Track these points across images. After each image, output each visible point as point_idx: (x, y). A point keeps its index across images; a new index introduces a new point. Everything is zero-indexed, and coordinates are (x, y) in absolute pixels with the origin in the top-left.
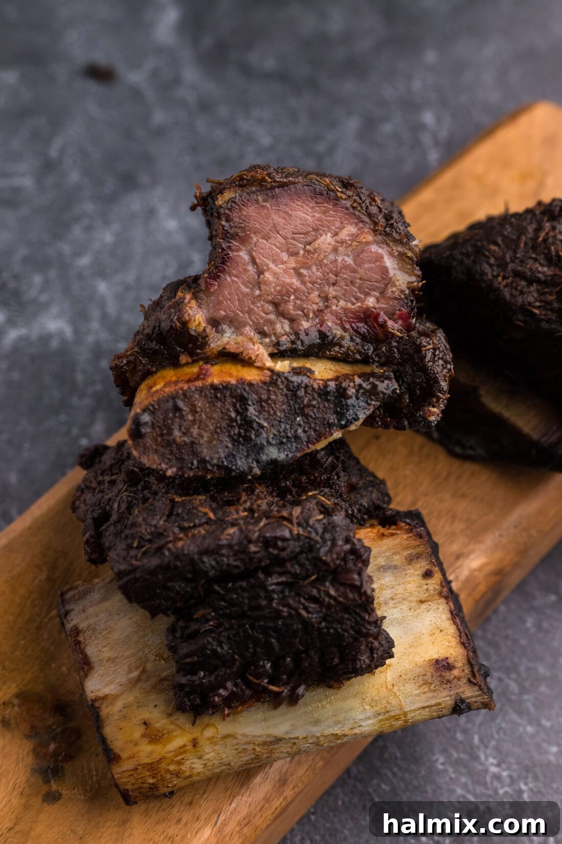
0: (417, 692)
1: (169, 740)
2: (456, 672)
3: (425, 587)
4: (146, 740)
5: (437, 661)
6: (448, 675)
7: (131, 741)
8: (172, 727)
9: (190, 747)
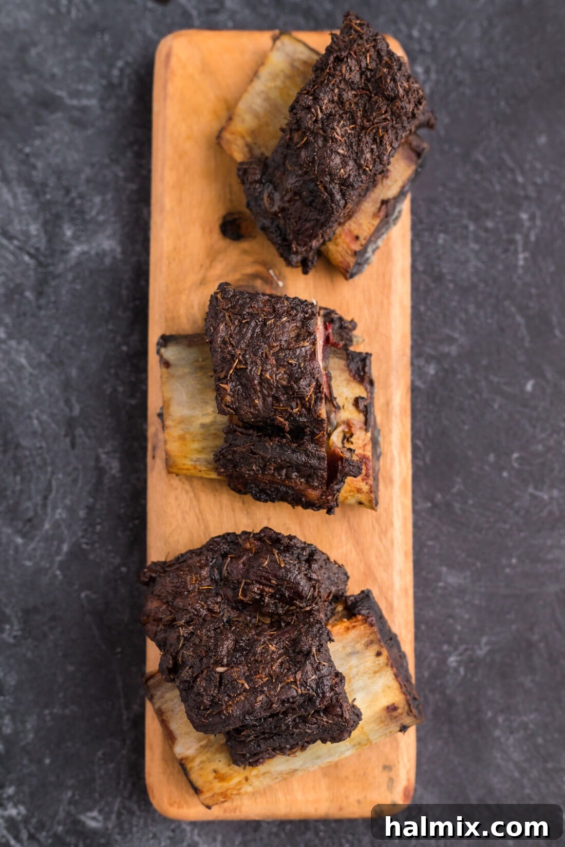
0: (377, 728)
1: (231, 779)
2: (399, 711)
3: (377, 662)
4: (216, 781)
5: (388, 707)
6: (395, 714)
7: (208, 782)
8: (231, 772)
9: (244, 781)
